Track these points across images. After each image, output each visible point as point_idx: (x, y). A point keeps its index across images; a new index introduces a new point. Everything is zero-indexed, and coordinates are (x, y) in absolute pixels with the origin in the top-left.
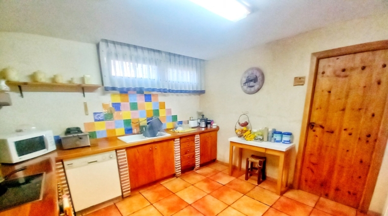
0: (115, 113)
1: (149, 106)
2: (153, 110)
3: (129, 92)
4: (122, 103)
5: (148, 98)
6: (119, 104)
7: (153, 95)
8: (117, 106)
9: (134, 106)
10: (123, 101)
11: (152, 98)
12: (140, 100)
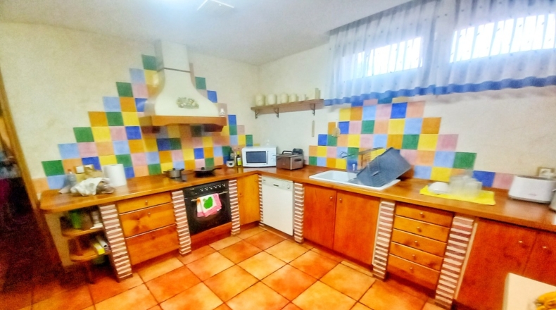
0: (341, 137)
1: (398, 128)
2: (404, 135)
3: (366, 102)
4: (351, 122)
5: (399, 111)
6: (347, 123)
7: (413, 103)
8: (344, 127)
9: (368, 127)
10: (353, 118)
11: (409, 109)
12: (381, 114)
